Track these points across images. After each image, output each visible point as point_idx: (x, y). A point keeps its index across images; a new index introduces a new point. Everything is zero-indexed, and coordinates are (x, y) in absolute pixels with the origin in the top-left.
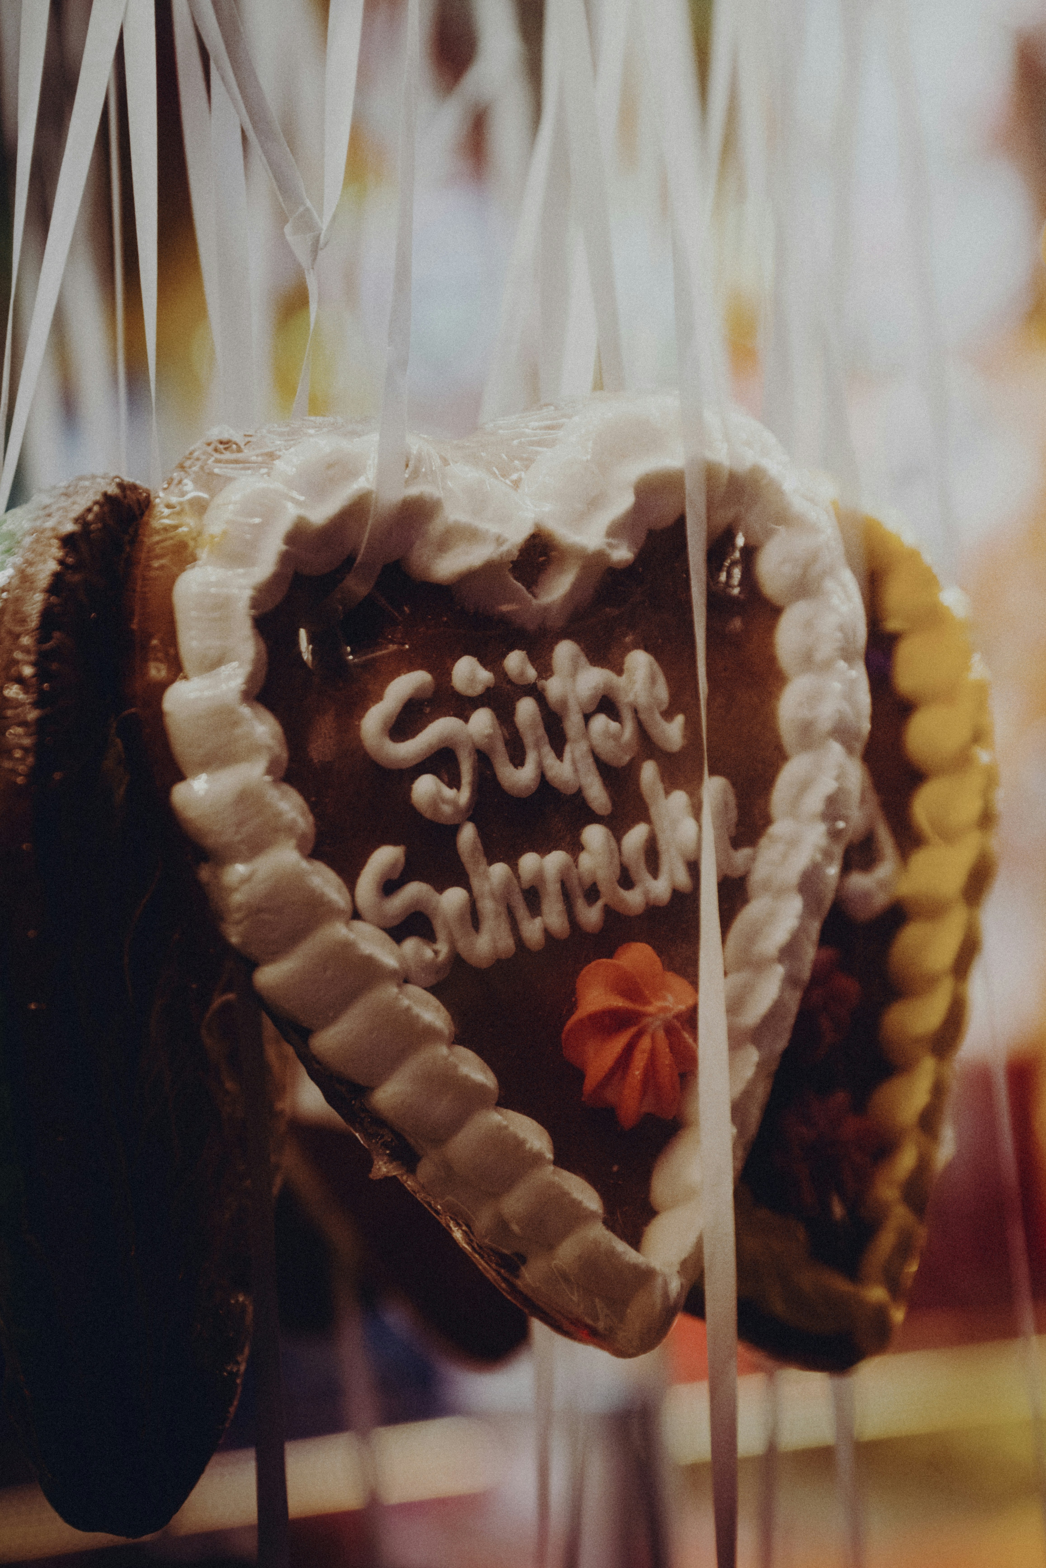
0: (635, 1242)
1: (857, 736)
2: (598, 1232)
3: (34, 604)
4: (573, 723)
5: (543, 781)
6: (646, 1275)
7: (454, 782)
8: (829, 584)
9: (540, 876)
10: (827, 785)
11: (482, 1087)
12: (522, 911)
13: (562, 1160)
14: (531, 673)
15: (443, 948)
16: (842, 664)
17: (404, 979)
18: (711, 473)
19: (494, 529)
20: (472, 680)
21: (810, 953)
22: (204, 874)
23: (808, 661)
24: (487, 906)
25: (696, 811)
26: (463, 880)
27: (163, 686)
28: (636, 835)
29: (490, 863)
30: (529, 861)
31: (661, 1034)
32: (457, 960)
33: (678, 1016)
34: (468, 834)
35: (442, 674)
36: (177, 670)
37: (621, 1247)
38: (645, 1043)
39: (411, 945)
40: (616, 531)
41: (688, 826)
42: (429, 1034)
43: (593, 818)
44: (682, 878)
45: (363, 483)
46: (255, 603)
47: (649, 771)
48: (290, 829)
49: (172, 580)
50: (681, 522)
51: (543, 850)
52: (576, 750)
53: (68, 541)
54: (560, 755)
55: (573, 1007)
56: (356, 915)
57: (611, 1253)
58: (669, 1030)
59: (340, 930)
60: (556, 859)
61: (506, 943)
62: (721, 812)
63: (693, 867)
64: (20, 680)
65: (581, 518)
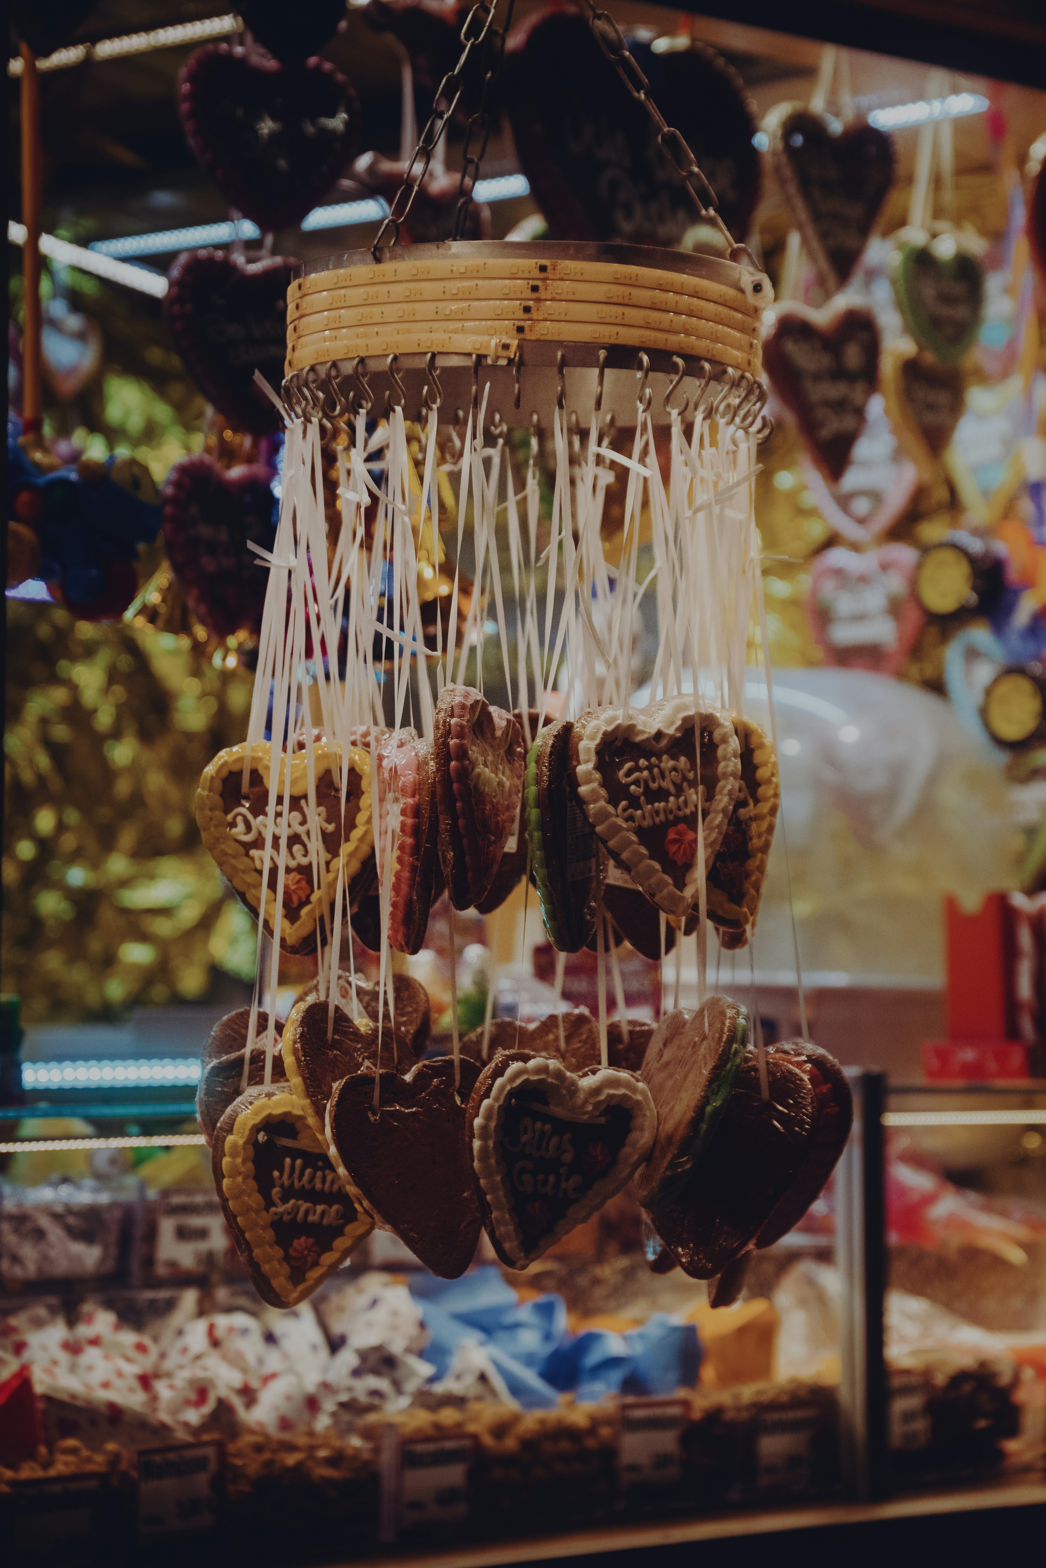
0: (681, 891)
1: (738, 775)
2: (672, 888)
3: (548, 750)
4: (667, 773)
5: (660, 787)
6: (683, 898)
7: (639, 786)
8: (730, 740)
9: (659, 807)
10: (729, 787)
11: (645, 854)
12: (655, 816)
13: (664, 871)
14: (657, 762)
15: (637, 824)
16: (733, 759)
17: (628, 830)
18: (701, 715)
19: (648, 730)
20: (643, 764)
21: (725, 827)
22: (585, 807)
23: (725, 758)
24: (647, 815)
25: (697, 793)
26: (641, 809)
27: (576, 766)
28: (682, 799)
29: (648, 804)
30: (656, 804)
31: (687, 845)
32: (640, 827)
33: (692, 840)
34: (642, 798)
35: (637, 763)
36: (579, 763)
37: (677, 891)
38: (683, 846)
39: (630, 823)
40: (677, 729)
41: (694, 797)
42: (633, 842)
43: (672, 795)
44: (693, 809)
45: (619, 722)
46: (596, 749)
47: (685, 784)
48: (603, 797)
49: (578, 743)
50: (693, 727)
51: (660, 802)
52: (668, 779)
53: (555, 736)
54: (664, 780)
55: (667, 837)
56: (617, 816)
57: (675, 892)
58: (689, 844)
59: (614, 819)
60: (662, 804)
61: (651, 823)
62: (703, 793)
63: (696, 806)
64: (545, 766)
65: (669, 727)
